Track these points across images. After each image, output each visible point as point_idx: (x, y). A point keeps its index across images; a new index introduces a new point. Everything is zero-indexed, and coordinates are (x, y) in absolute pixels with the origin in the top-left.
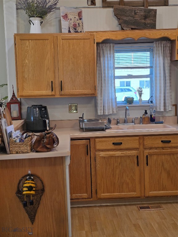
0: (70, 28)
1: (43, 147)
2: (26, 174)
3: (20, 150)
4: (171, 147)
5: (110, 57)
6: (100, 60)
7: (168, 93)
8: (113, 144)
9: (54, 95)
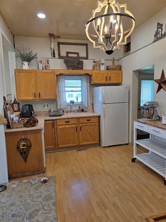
0: (43, 67)
1: (30, 125)
2: (21, 138)
3: (18, 127)
4: (91, 123)
5: (63, 82)
6: (58, 83)
8: (65, 122)
9: (36, 100)
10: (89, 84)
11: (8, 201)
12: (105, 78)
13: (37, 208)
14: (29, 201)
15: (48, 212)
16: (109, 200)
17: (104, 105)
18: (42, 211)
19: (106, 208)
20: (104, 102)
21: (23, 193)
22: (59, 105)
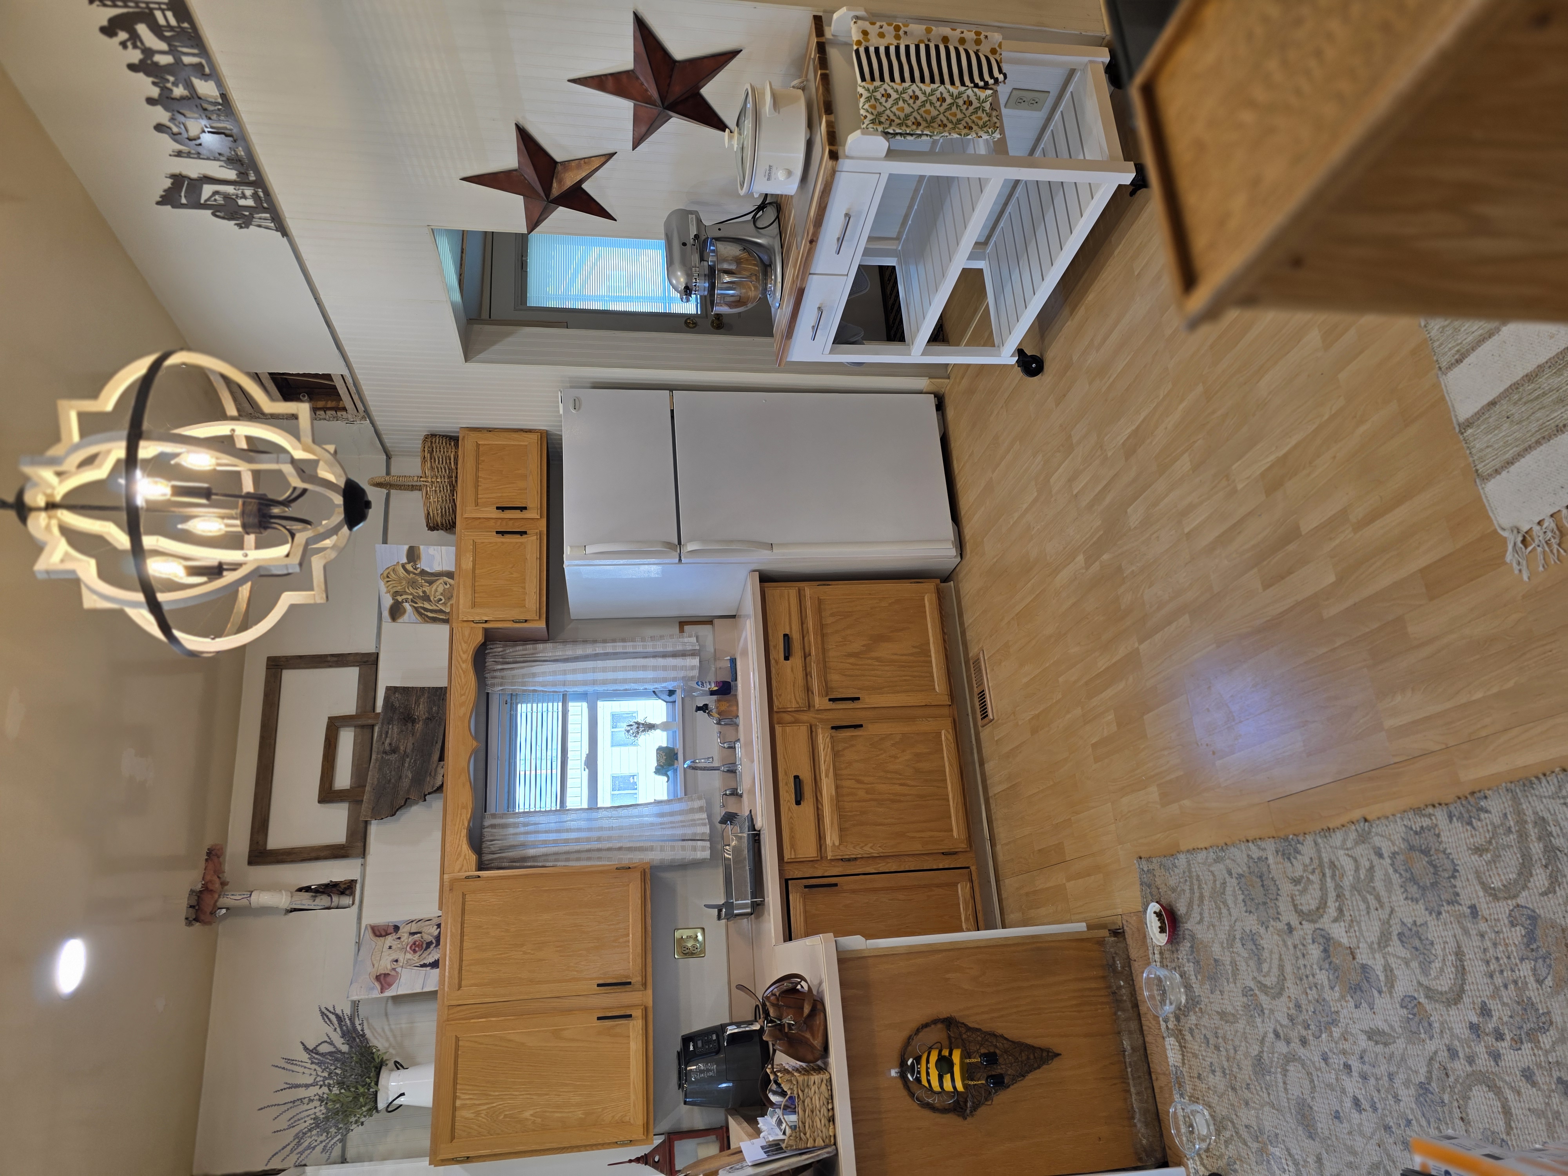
0: (422, 963)
1: (811, 1028)
2: (900, 1084)
3: (824, 1110)
4: (804, 634)
5: (525, 825)
6: (534, 858)
7: (644, 647)
8: (798, 803)
9: (646, 1009)
10: (546, 650)
11: (1288, 1150)
12: (508, 539)
13: (1315, 952)
14: (1281, 1008)
15: (1330, 884)
16: (1250, 514)
17: (690, 547)
18: (1325, 922)
19: (1292, 534)
20: (669, 545)
21: (1240, 1056)
22: (683, 848)
